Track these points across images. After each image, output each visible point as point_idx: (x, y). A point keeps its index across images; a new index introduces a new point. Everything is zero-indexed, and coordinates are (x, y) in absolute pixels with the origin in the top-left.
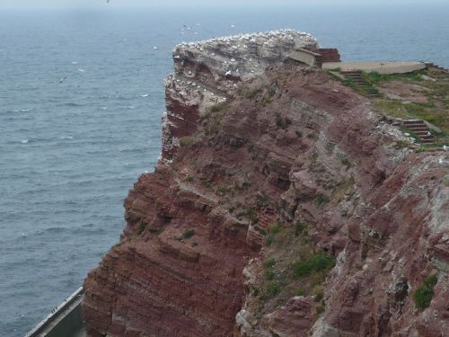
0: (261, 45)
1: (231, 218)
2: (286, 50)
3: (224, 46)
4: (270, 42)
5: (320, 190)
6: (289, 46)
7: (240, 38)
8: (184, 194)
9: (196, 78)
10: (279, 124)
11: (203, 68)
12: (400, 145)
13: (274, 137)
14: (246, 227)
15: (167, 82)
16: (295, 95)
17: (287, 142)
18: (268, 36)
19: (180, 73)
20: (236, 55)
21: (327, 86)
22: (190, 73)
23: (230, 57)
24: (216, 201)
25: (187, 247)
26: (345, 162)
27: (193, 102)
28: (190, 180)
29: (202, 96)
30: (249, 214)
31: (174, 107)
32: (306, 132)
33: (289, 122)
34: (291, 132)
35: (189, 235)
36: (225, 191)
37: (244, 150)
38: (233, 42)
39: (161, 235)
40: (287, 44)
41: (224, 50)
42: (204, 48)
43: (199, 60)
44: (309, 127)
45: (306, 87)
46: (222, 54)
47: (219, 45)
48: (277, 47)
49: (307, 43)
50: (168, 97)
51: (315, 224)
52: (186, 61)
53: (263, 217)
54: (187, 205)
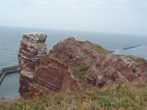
1: (62, 63)
3: (32, 34)
5: (81, 59)
7: (34, 33)
8: (53, 59)
9: (27, 40)
10: (69, 48)
11: (28, 38)
12: (96, 53)
13: (69, 50)
14: (64, 64)
15: (21, 40)
16: (72, 44)
17: (71, 51)
18: (39, 33)
19: (24, 39)
20: (34, 36)
21: (77, 43)
22: (26, 39)
23: (33, 36)
24: (58, 60)
25: (54, 67)
26: (84, 55)
27: (26, 44)
28: (53, 57)
29: (28, 43)
30: (65, 62)
31: (22, 44)
32: (74, 50)
33: (71, 48)
34: (72, 50)
35: (54, 65)
36: (60, 59)
37: (62, 52)
39: (48, 65)
42: (29, 35)
43: (28, 37)
44: (74, 49)
45: (73, 43)
46: (32, 36)
50: (21, 43)
51: (82, 64)
52: (25, 37)
53: (67, 63)
54: (53, 61)
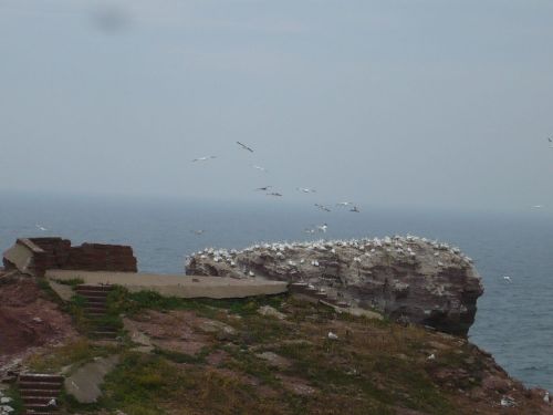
0: (348, 263)
2: (398, 275)
3: (272, 259)
4: (367, 259)
6: (407, 267)
21: (28, 310)
38: (291, 253)
40: (400, 264)
41: (270, 266)
42: (239, 261)
47: (263, 258)
48: (379, 267)
49: (446, 266)
